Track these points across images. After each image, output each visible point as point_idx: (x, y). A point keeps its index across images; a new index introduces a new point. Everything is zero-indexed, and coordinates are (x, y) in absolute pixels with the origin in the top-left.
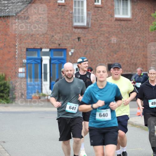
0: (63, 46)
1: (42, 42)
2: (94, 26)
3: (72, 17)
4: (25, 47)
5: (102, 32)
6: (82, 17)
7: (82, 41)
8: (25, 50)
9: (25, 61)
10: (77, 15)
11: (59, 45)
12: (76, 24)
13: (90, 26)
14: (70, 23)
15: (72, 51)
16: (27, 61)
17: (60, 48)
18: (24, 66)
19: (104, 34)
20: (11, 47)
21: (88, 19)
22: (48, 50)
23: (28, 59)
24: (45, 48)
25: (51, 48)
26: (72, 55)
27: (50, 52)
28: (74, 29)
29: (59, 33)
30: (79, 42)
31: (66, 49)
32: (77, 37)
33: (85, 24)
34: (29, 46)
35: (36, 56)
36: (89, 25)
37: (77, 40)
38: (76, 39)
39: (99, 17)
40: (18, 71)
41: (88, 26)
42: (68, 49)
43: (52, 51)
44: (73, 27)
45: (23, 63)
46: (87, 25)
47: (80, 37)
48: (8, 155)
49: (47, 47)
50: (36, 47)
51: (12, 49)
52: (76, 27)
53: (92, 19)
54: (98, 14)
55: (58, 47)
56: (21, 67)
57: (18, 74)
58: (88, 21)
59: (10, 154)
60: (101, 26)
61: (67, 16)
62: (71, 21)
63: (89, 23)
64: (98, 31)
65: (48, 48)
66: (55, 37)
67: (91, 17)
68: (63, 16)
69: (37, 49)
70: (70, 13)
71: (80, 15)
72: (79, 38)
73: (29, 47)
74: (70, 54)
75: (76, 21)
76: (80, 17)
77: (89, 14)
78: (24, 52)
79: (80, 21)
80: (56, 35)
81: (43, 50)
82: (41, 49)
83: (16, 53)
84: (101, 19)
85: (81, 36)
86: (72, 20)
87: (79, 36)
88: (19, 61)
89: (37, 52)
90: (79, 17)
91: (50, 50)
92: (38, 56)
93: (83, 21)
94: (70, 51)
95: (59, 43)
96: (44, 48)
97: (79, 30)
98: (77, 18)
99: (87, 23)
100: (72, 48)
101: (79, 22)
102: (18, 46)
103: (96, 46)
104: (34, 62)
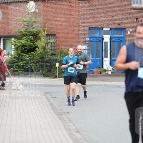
0: (122, 26)
1: (103, 22)
4: (88, 27)
7: (140, 21)
8: (88, 29)
9: (87, 39)
11: (119, 25)
12: (134, 6)
14: (128, 4)
15: (131, 30)
16: (89, 39)
17: (120, 27)
18: (87, 44)
20: (75, 27)
22: (109, 29)
24: (106, 28)
27: (110, 31)
28: (133, 10)
29: (119, 14)
30: (137, 22)
31: (125, 28)
33: (142, 6)
34: (91, 25)
35: (97, 35)
38: (135, 19)
42: (127, 29)
43: (112, 30)
44: (131, 8)
45: (86, 41)
48: (72, 124)
50: (98, 27)
51: (76, 28)
52: (135, 9)
55: (118, 27)
56: (84, 44)
59: (73, 124)
62: (130, 3)
65: (108, 28)
66: (115, 17)
72: (137, 19)
73: (92, 27)
74: (129, 33)
75: (134, 3)
78: (87, 31)
81: (104, 29)
82: (102, 28)
83: (79, 32)
85: (139, 16)
87: (137, 17)
88: (82, 39)
89: (98, 31)
91: (111, 28)
92: (99, 34)
93: (140, 3)
94: (129, 30)
95: (119, 23)
97: (137, 11)
100: (131, 28)
101: (137, 3)
102: (82, 25)
104: (95, 40)
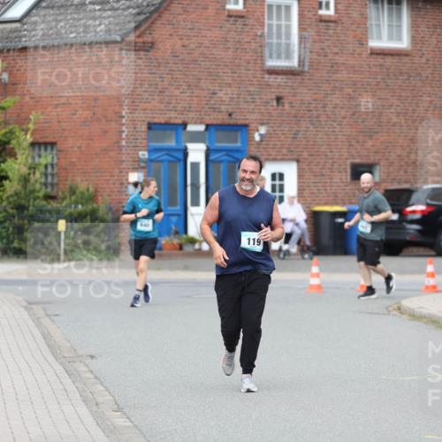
0: (238, 119)
1: (188, 109)
2: (317, 69)
3: (261, 46)
4: (144, 121)
5: (337, 84)
6: (288, 46)
7: (287, 106)
8: (144, 127)
9: (144, 154)
10: (275, 41)
11: (230, 115)
12: (271, 63)
13: (306, 69)
14: (256, 60)
15: (263, 130)
16: (149, 155)
17: (232, 122)
18: (143, 168)
19: (341, 89)
20: (111, 121)
21: (302, 50)
22: (202, 128)
23: (151, 151)
24: (196, 123)
25: (208, 122)
26: (261, 141)
27: (207, 133)
28: (267, 76)
29: (229, 85)
30: (280, 107)
31: (246, 126)
32: (274, 97)
33: (294, 63)
34: (154, 117)
35: (172, 143)
36: (304, 65)
37: (275, 103)
38: (272, 99)
39: (329, 46)
40: (127, 180)
41: (300, 69)
42: (252, 126)
43: (212, 130)
44: (264, 70)
45: (140, 160)
46: (299, 65)
47: (282, 95)
48: (102, 388)
49: (198, 121)
50: (172, 121)
51: (113, 123)
52: (273, 72)
53: (311, 52)
54: (326, 38)
55: (227, 120)
56: (135, 169)
57: (126, 187)
58: (302, 57)
59: (106, 388)
60: (335, 68)
61: (250, 42)
62: (260, 55)
63: (304, 62)
64: (327, 80)
65: (201, 123)
66: (220, 94)
67: (308, 45)
68: (239, 42)
69: (174, 124)
70: (257, 36)
71: (283, 41)
72: (279, 99)
73: (156, 120)
74: (257, 138)
75: (271, 57)
76: (283, 45)
77: (305, 38)
78: (141, 132)
79: (283, 56)
80: (221, 90)
81: (191, 128)
82: (185, 125)
83: (121, 135)
84: (336, 50)
85: (285, 92)
86: (261, 53)
87: (278, 94)
88: (128, 154)
89: (174, 133)
90: (279, 45)
91: (208, 126)
92: (177, 142)
93: (288, 57)
94: (258, 130)
95: (230, 111)
96: (191, 123)
97: (280, 79)
98: (274, 48)
99: (299, 61)
100: (262, 124)
101: (279, 57)
102: (128, 117)
103: (323, 118)
104: (166, 157)
